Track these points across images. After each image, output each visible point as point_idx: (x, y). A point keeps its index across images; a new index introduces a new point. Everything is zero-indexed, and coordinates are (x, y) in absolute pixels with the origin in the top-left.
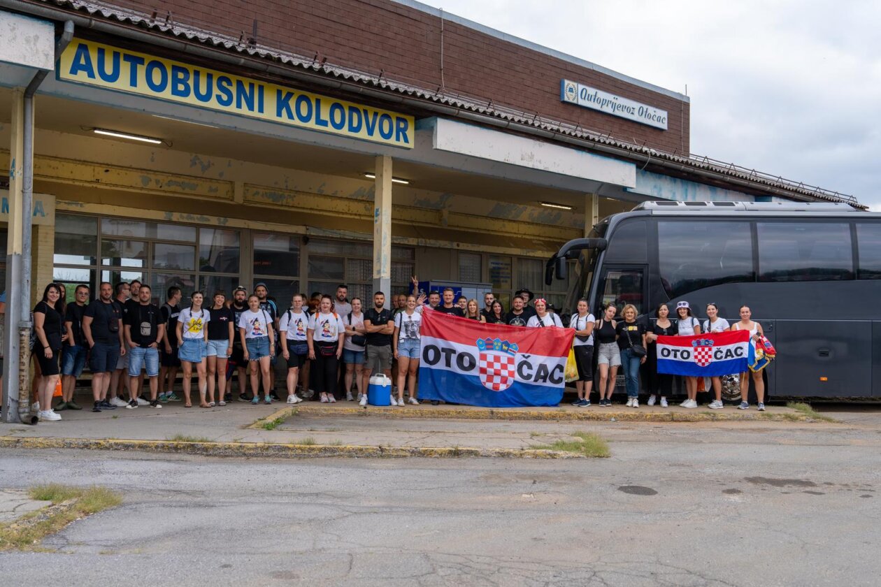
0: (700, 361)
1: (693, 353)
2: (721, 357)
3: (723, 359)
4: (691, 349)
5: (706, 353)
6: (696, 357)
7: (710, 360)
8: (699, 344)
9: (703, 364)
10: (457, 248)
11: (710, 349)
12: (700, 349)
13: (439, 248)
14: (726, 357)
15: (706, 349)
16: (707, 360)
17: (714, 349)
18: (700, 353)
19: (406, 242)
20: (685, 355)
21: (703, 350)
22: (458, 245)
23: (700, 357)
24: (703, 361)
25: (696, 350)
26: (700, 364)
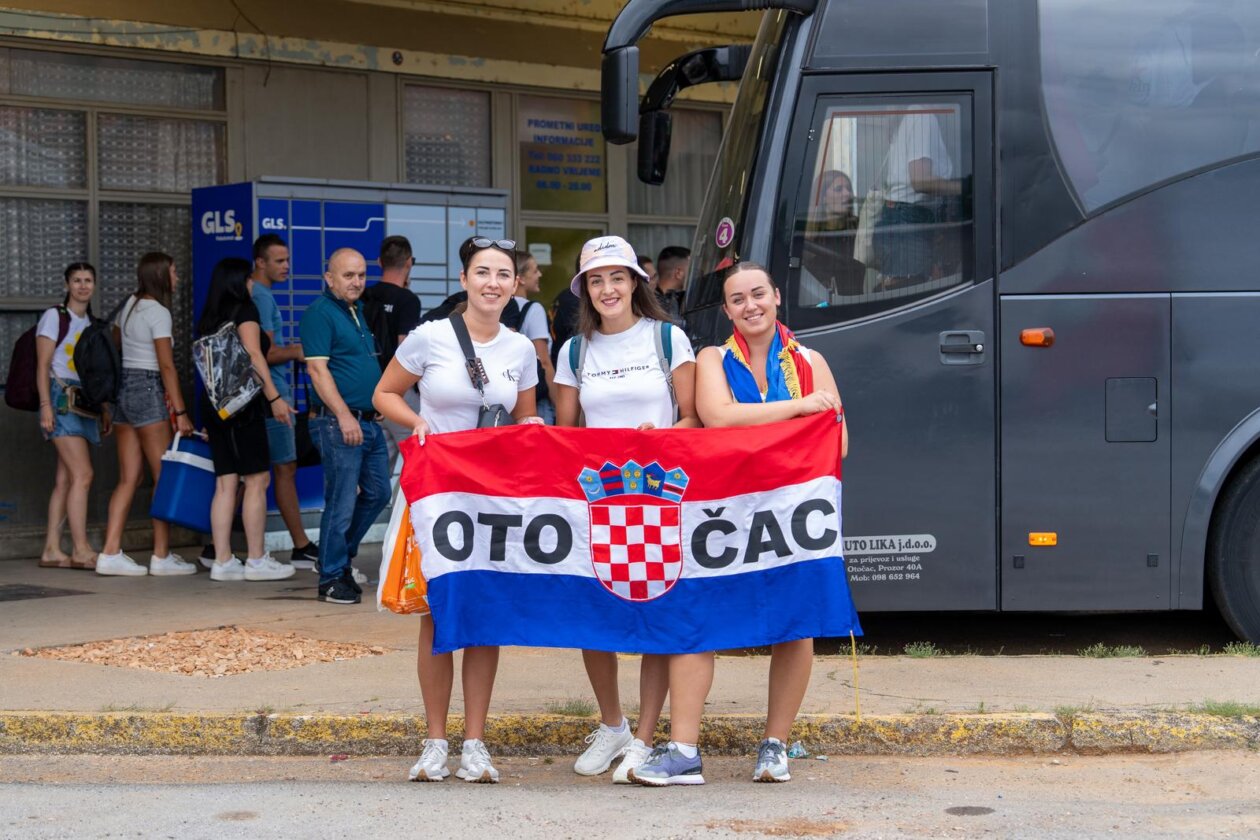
0: (620, 572)
1: (588, 534)
2: (729, 555)
3: (738, 567)
4: (575, 510)
5: (653, 535)
6: (600, 553)
7: (671, 571)
8: (613, 485)
9: (639, 588)
10: (392, 67)
11: (670, 518)
12: (618, 514)
13: (323, 68)
14: (751, 556)
15: (652, 514)
16: (655, 571)
17: (693, 514)
18: (618, 535)
19: (186, 46)
20: (548, 540)
21: (635, 518)
22: (397, 60)
23: (619, 554)
24: (637, 571)
25: (600, 516)
26: (622, 589)
